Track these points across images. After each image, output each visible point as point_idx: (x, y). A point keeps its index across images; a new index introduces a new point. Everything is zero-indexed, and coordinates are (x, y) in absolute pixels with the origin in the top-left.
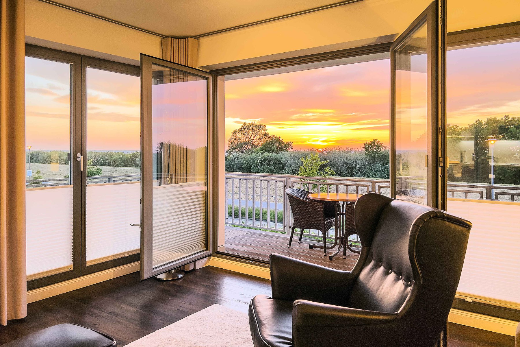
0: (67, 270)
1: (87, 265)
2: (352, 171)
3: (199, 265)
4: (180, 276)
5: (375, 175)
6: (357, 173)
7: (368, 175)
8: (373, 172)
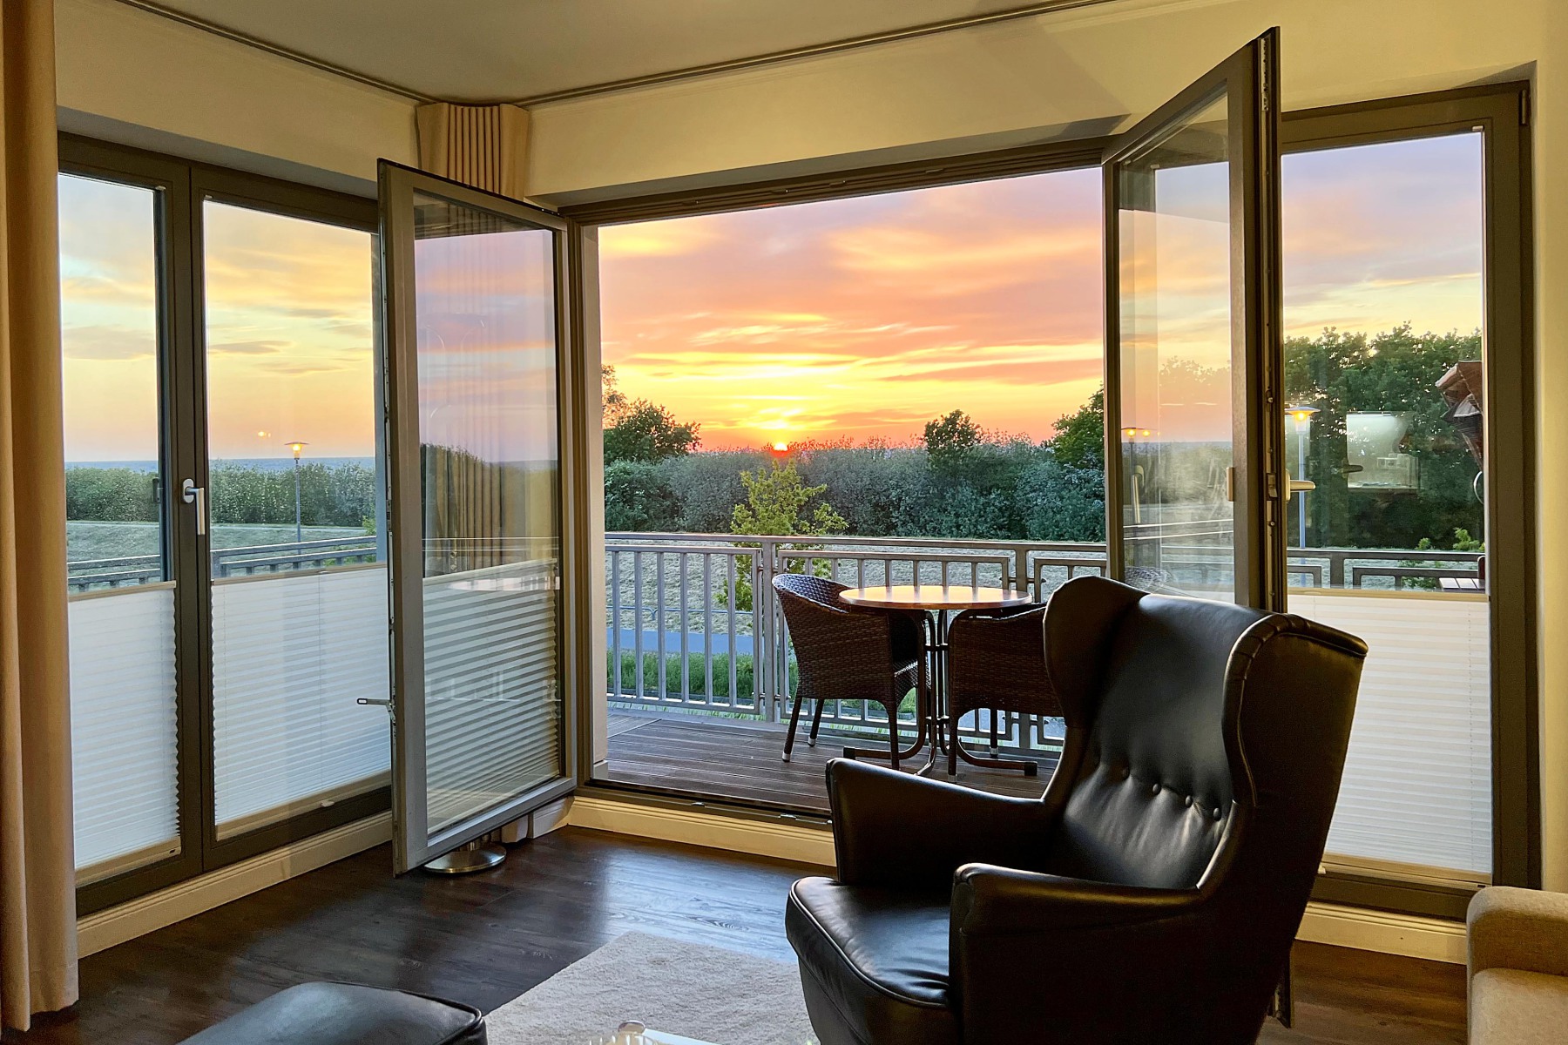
0: (167, 854)
1: (220, 836)
2: (888, 516)
3: (543, 824)
4: (496, 859)
5: (958, 527)
6: (904, 524)
7: (935, 528)
8: (948, 520)
